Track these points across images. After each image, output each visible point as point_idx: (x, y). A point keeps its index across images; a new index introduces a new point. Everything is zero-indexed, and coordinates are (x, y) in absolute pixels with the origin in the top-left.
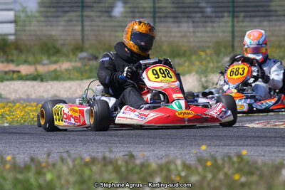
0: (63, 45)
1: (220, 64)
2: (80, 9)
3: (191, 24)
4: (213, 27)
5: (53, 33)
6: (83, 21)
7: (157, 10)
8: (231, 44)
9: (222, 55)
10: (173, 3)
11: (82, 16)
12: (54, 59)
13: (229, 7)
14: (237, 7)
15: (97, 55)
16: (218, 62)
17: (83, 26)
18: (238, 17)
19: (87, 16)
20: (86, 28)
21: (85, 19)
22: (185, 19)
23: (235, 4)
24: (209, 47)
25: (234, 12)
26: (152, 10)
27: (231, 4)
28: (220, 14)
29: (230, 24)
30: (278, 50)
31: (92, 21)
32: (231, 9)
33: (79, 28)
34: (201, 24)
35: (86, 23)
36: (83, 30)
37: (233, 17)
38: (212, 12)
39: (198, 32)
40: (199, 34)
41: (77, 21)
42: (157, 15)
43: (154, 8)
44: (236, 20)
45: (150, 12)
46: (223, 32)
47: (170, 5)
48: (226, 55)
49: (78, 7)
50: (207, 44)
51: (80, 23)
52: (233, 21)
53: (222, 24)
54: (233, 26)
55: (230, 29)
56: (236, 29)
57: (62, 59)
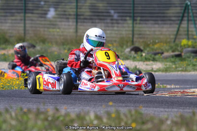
0: (10, 37)
1: (123, 53)
2: (23, 11)
3: (103, 25)
4: (118, 27)
5: (3, 28)
6: (25, 20)
7: (79, 13)
8: (131, 39)
9: (125, 47)
10: (90, 9)
11: (25, 17)
12: (4, 46)
13: (130, 13)
14: (136, 13)
15: (34, 44)
16: (122, 52)
17: (25, 24)
18: (136, 20)
19: (28, 17)
20: (27, 25)
21: (27, 18)
22: (99, 21)
23: (135, 11)
24: (115, 41)
25: (134, 17)
26: (75, 13)
27: (132, 11)
28: (124, 18)
29: (131, 25)
30: (165, 45)
31: (32, 20)
32: (132, 15)
33: (23, 25)
34: (110, 25)
35: (27, 22)
36: (25, 27)
37: (134, 20)
38: (119, 16)
39: (108, 30)
40: (108, 32)
41: (21, 20)
42: (79, 17)
43: (77, 12)
44: (135, 22)
45: (74, 15)
46: (126, 31)
47: (88, 10)
48: (127, 47)
49: (22, 9)
50: (114, 39)
51: (23, 22)
52: (133, 24)
53: (125, 25)
54: (133, 27)
55: (131, 29)
56: (135, 29)
57: (9, 47)
